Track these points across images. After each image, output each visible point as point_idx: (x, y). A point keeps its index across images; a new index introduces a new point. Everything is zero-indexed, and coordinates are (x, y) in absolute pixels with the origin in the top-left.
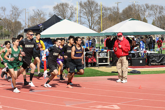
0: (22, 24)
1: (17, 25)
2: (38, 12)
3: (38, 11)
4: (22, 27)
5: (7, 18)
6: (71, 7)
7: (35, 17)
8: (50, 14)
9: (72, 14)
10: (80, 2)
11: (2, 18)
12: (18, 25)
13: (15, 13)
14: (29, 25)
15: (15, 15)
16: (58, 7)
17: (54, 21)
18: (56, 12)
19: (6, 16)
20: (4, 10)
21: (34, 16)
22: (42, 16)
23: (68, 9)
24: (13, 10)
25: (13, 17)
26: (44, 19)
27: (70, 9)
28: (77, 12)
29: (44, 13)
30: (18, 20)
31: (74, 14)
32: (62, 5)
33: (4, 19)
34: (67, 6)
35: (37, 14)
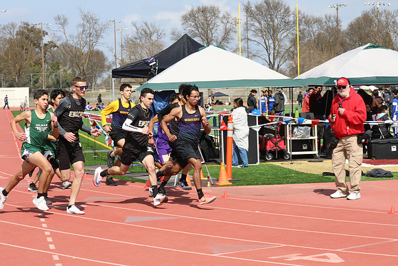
0: (106, 56)
1: (95, 60)
2: (145, 27)
3: (144, 25)
4: (107, 63)
5: (71, 42)
6: (224, 17)
7: (138, 41)
8: (173, 33)
9: (227, 32)
10: (246, 3)
11: (58, 44)
12: (97, 59)
13: (88, 31)
14: (122, 60)
15: (90, 36)
16: (194, 16)
17: (184, 49)
18: (188, 28)
19: (68, 38)
20: (63, 22)
21: (136, 38)
22: (154, 37)
23: (218, 22)
24: (85, 23)
25: (84, 39)
26: (159, 46)
27: (222, 22)
28: (240, 29)
29: (160, 32)
30: (97, 48)
31: (232, 34)
32: (204, 11)
33: (62, 45)
34: (215, 14)
35: (143, 33)
